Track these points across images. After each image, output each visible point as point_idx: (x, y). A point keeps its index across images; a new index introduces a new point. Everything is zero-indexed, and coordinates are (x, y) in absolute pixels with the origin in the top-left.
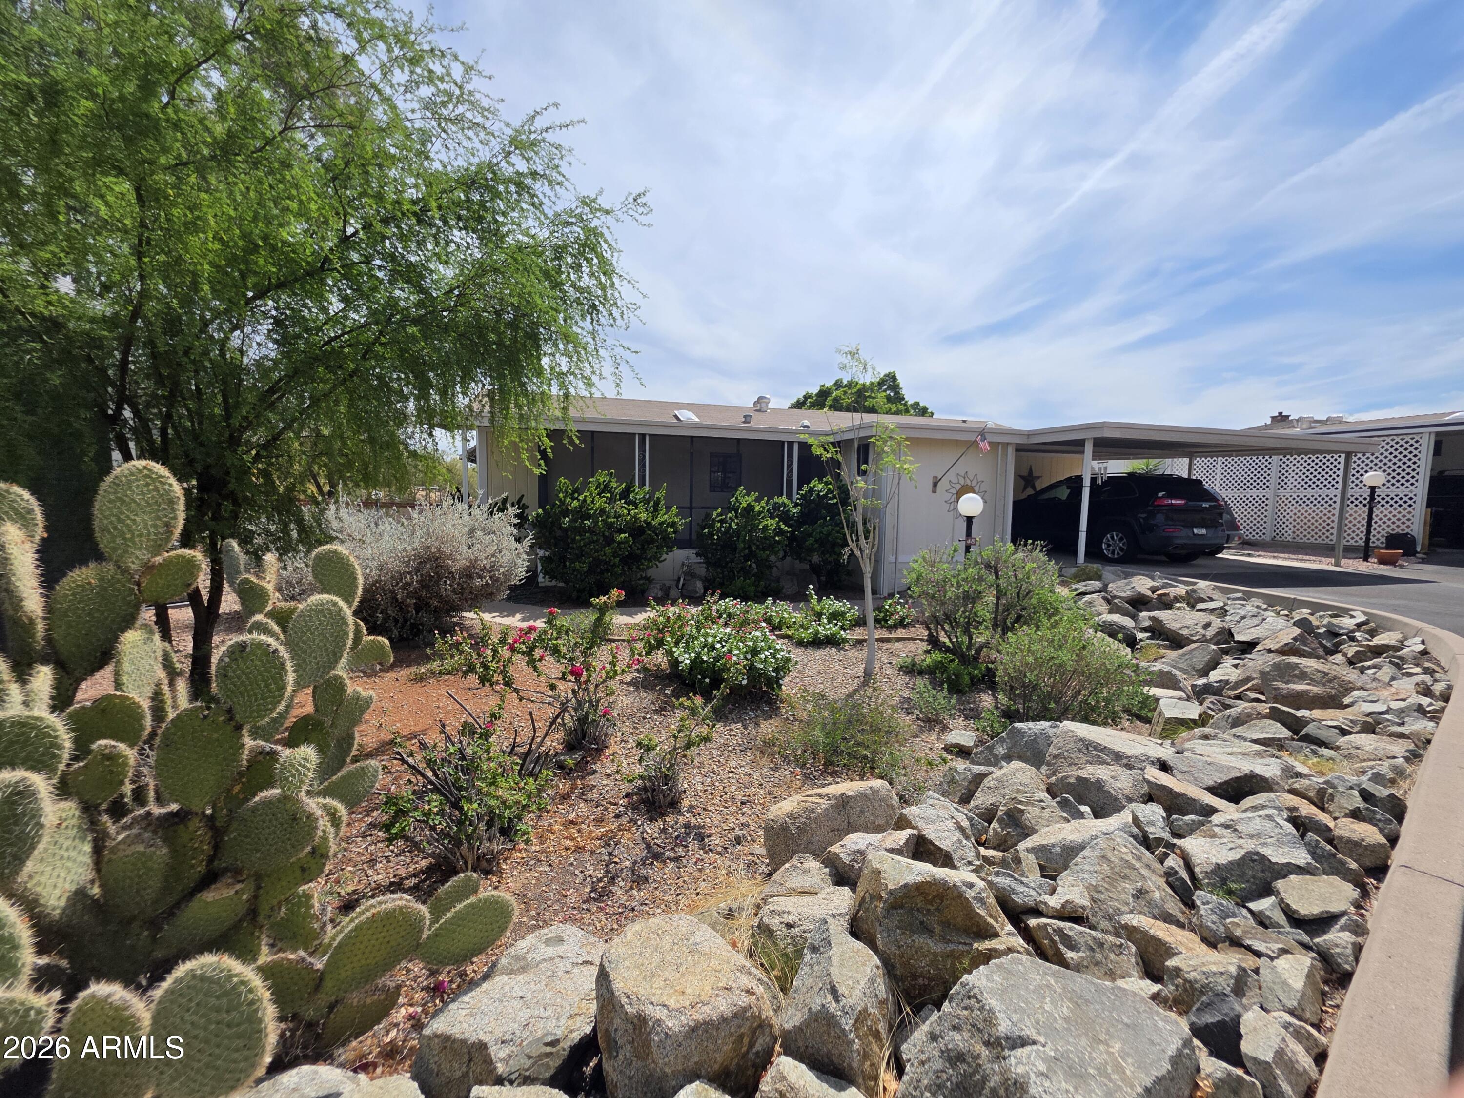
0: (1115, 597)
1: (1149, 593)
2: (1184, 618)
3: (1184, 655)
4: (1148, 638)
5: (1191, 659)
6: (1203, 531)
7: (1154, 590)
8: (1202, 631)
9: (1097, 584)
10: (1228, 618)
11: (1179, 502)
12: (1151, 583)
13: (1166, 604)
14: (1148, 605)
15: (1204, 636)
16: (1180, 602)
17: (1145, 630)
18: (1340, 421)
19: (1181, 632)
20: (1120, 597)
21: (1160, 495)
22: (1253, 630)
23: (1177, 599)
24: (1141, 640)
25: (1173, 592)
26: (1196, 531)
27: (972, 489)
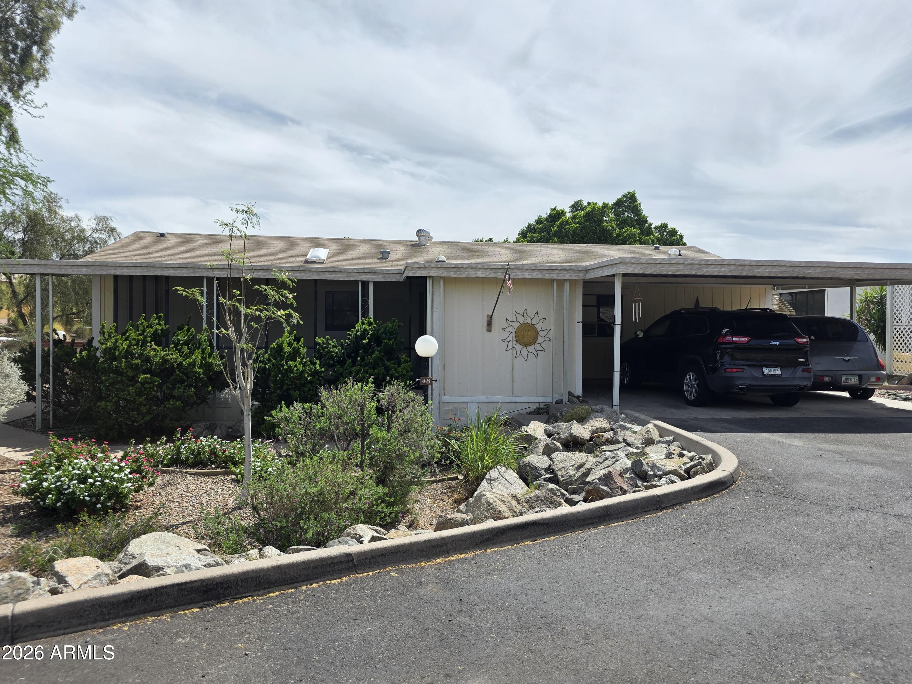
1: (585, 435)
6: (776, 371)
10: (597, 459)
11: (741, 339)
21: (724, 332)
23: (607, 442)
26: (766, 371)
27: (532, 327)
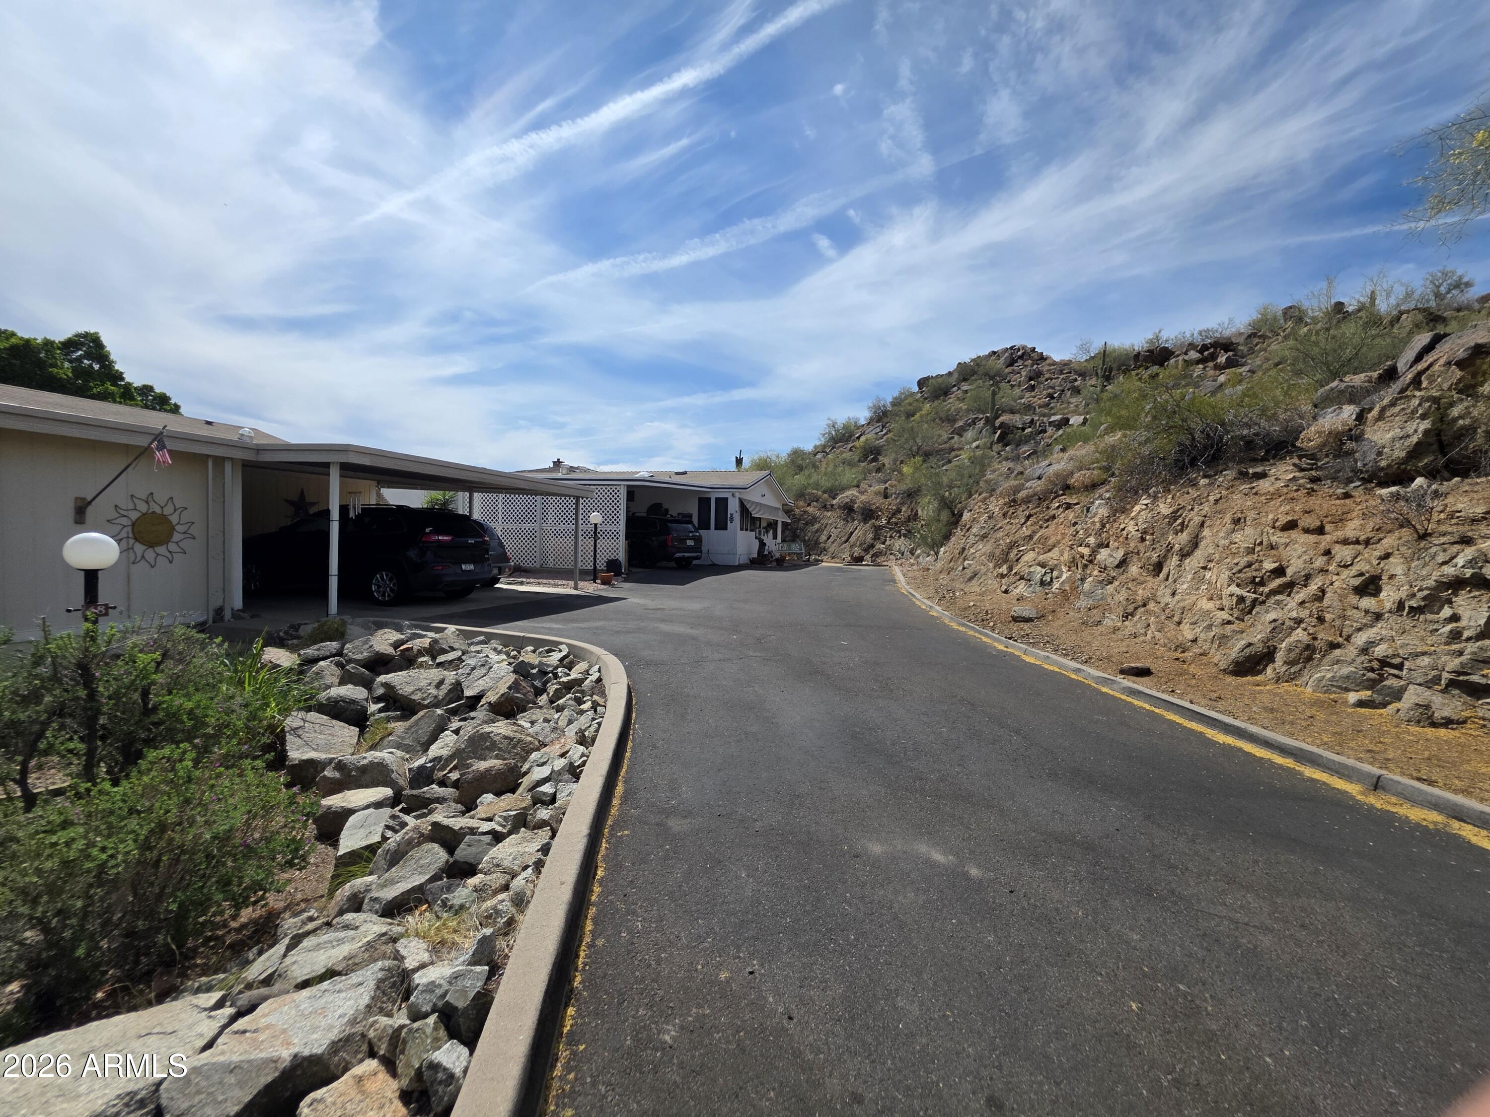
0: (350, 661)
1: (390, 651)
2: (418, 678)
3: (411, 727)
4: (380, 711)
5: (416, 732)
6: (471, 567)
7: (396, 645)
8: (434, 691)
9: (334, 645)
10: (460, 671)
11: (446, 538)
12: (395, 636)
13: (408, 661)
14: (390, 665)
15: (436, 697)
16: (424, 656)
17: (378, 700)
18: (587, 471)
19: (413, 697)
20: (356, 661)
21: (427, 530)
22: (480, 681)
23: (420, 653)
24: (373, 714)
25: (417, 644)
26: (464, 567)
27: (163, 519)
